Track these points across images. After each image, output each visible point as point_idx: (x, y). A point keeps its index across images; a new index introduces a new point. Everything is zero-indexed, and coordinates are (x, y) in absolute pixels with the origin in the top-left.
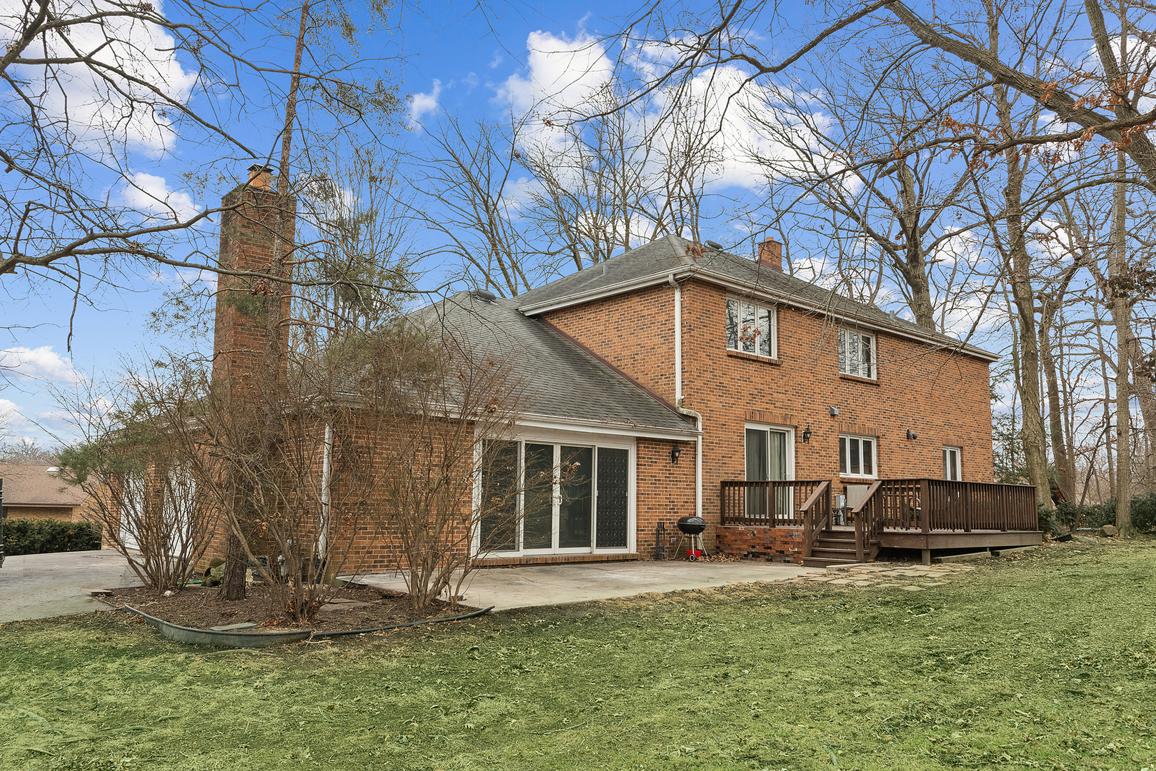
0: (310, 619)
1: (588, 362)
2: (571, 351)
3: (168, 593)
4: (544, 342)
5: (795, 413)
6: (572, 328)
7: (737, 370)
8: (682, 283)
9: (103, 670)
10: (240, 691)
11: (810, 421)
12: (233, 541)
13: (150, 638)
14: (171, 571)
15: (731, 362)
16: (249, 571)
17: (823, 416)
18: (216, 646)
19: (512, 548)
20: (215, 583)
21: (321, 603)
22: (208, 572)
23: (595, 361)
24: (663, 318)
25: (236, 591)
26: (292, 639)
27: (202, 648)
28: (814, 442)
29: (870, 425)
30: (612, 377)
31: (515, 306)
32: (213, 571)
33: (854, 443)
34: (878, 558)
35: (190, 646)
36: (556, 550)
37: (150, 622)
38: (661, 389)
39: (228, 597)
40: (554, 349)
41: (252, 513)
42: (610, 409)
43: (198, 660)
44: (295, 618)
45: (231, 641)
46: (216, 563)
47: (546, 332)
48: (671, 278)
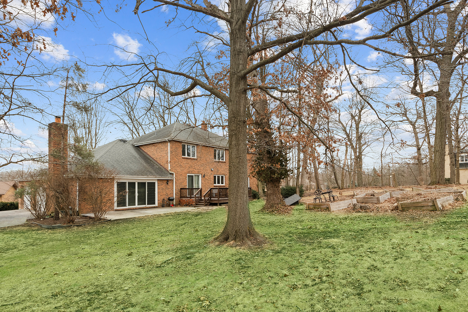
0: (73, 223)
1: (149, 159)
2: (145, 156)
3: (42, 219)
4: (138, 154)
5: (201, 171)
6: (146, 150)
7: (185, 161)
8: (170, 141)
9: (32, 233)
10: (58, 235)
11: (205, 172)
12: (56, 208)
13: (40, 228)
14: (42, 214)
15: (183, 160)
16: (60, 214)
17: (209, 171)
18: (53, 228)
19: (125, 206)
20: (52, 217)
21: (75, 220)
22: (51, 215)
23: (151, 159)
24: (166, 149)
25: (57, 218)
26: (68, 226)
27: (50, 229)
28: (206, 177)
29: (223, 172)
30: (155, 163)
31: (132, 143)
32: (52, 214)
33: (219, 177)
34: (210, 205)
35: (48, 229)
36: (137, 206)
37: (39, 225)
38: (166, 167)
39: (56, 220)
40: (140, 156)
41: (59, 203)
42: (151, 172)
43: (50, 231)
44: (69, 223)
45: (56, 227)
46: (52, 213)
47: (140, 151)
48: (167, 140)
